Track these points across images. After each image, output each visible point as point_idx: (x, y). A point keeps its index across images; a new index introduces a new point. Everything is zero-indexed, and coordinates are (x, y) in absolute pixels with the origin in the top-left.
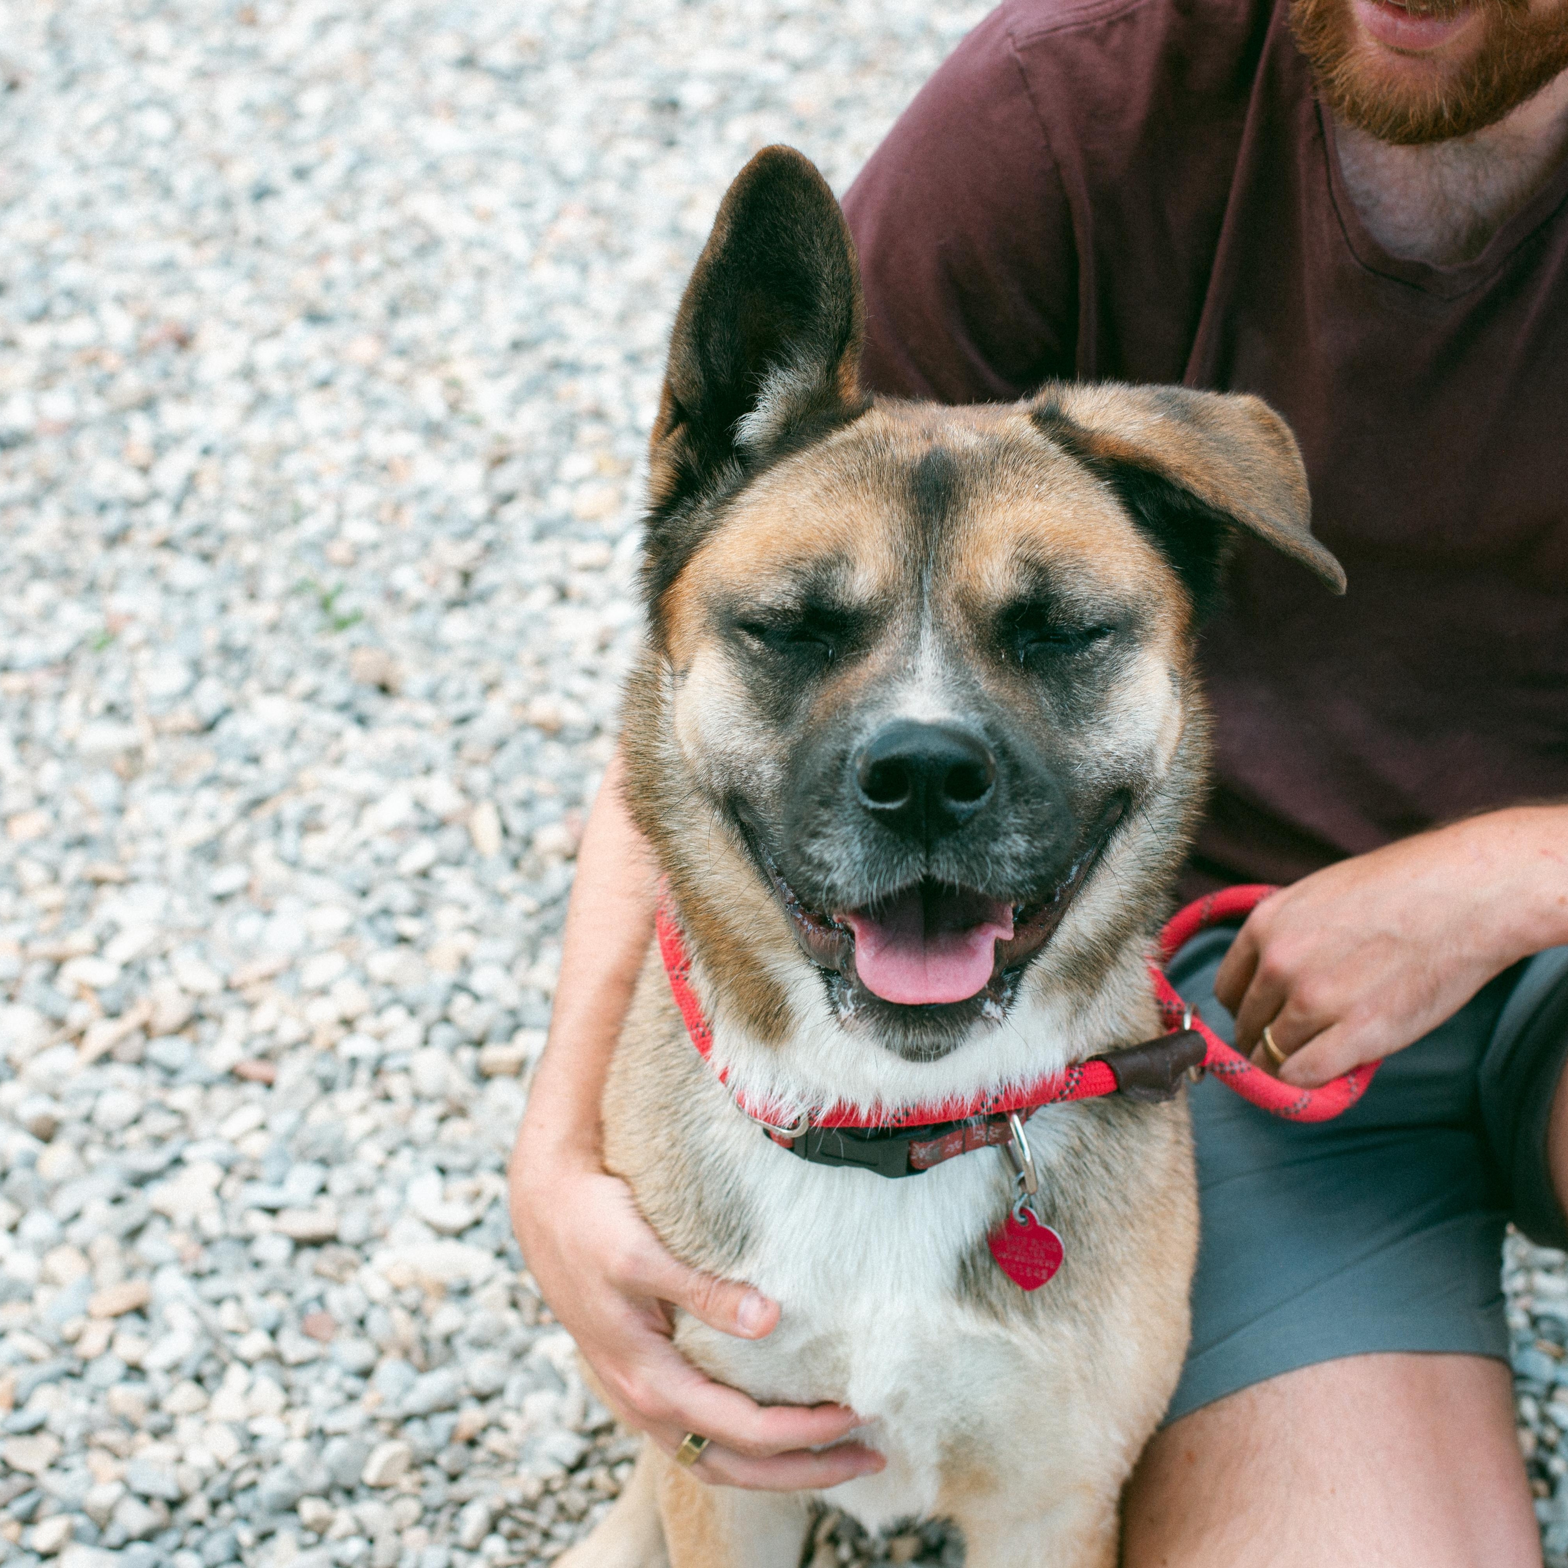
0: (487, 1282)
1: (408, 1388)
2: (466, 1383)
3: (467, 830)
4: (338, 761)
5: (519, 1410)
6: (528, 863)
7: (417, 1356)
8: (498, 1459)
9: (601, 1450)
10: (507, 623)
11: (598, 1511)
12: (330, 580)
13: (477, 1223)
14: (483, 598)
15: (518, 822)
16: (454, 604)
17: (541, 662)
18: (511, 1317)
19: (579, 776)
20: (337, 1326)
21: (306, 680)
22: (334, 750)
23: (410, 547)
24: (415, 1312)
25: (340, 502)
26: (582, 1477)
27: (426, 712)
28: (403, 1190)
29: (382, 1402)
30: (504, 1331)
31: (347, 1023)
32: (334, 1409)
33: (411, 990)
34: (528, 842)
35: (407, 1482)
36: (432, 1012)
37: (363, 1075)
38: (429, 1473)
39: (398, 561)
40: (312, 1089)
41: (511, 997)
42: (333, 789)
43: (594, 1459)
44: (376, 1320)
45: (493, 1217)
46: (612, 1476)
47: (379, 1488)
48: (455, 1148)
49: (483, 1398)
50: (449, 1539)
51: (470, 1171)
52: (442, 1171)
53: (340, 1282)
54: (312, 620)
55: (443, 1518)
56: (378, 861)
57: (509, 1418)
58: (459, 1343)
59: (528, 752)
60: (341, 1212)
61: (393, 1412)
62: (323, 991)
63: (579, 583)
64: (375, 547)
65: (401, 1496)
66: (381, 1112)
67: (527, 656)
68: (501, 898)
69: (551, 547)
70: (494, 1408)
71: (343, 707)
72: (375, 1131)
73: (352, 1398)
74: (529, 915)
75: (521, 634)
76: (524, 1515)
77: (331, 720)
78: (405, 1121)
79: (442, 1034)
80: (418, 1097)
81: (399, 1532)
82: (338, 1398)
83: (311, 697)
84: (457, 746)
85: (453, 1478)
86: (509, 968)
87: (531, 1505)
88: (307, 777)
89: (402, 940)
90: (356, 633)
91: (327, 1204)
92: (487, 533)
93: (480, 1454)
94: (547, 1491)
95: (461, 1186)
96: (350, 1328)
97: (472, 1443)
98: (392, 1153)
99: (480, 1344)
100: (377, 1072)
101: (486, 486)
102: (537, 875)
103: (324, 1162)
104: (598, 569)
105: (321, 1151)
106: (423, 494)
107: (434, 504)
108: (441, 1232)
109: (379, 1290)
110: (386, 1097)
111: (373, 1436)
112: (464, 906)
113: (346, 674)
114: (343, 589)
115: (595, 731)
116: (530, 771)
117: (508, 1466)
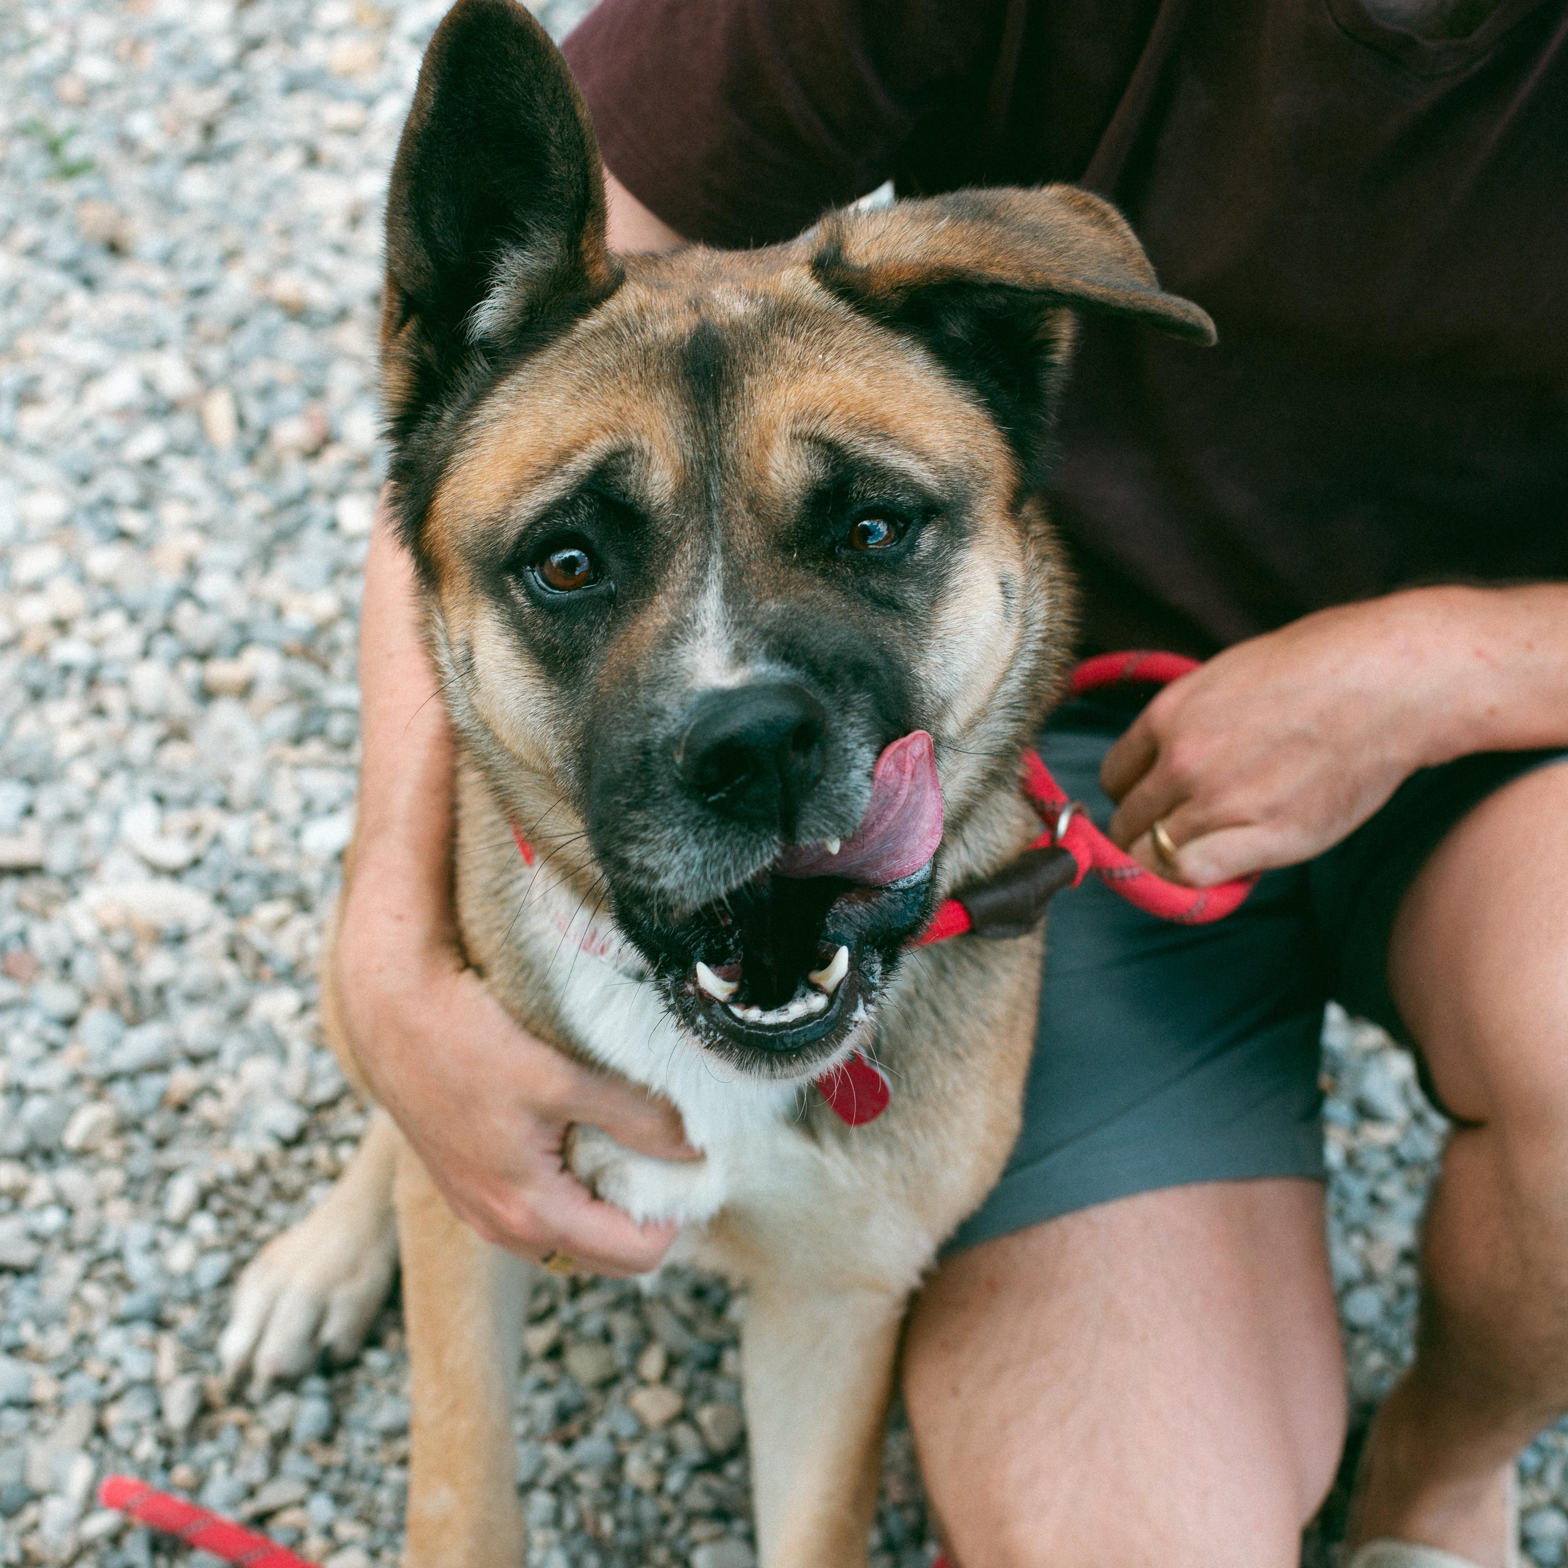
0: (205, 929)
1: (116, 1043)
2: (178, 1041)
3: (200, 417)
4: (63, 326)
5: (235, 1074)
6: (265, 459)
7: (126, 1007)
8: (209, 1129)
9: (321, 1128)
10: (252, 186)
11: (316, 1193)
12: (61, 121)
13: (196, 863)
14: (228, 153)
15: (256, 413)
16: (197, 159)
17: (287, 232)
18: (229, 970)
19: (323, 364)
20: (39, 967)
21: (28, 233)
22: (56, 314)
23: (148, 91)
24: (125, 956)
25: (73, 32)
26: (300, 1155)
27: (158, 278)
28: (116, 816)
29: (87, 1058)
30: (221, 986)
31: (62, 626)
32: (35, 1063)
33: (132, 592)
34: (265, 435)
35: (111, 1149)
36: (153, 619)
37: (76, 684)
38: (136, 1140)
39: (134, 105)
40: (19, 696)
41: (239, 608)
42: (55, 359)
43: (314, 1135)
44: (82, 965)
45: (214, 857)
46: (333, 1156)
47: (82, 1153)
48: (174, 775)
49: (195, 1060)
50: (153, 1214)
51: (190, 802)
52: (160, 800)
53: (44, 916)
54: (38, 165)
55: (149, 1191)
56: (102, 444)
57: (223, 1084)
58: (173, 996)
59: (269, 334)
60: (48, 838)
61: (97, 1069)
62: (36, 587)
63: (333, 146)
64: (109, 87)
65: (105, 1164)
66: (95, 729)
67: (272, 223)
68: (231, 496)
69: (302, 103)
70: (206, 1072)
71: (70, 266)
72: (88, 751)
73: (53, 1048)
74: (262, 518)
75: (266, 200)
76: (236, 1192)
77: (55, 280)
78: (119, 741)
79: (164, 646)
80: (135, 714)
81: (101, 1203)
82: (37, 1049)
83: (34, 252)
84: (192, 321)
85: (160, 1144)
86: (239, 574)
87: (243, 1181)
88: (27, 343)
89: (123, 535)
90: (86, 184)
91: (33, 828)
92: (233, 81)
93: (190, 1121)
94: (262, 1166)
95: (180, 819)
96: (53, 972)
97: (183, 1108)
98: (105, 775)
99: (193, 998)
100: (92, 680)
101: (234, 29)
102: (274, 472)
103: (31, 781)
104: (352, 132)
105: (31, 767)
106: (164, 31)
107: (176, 43)
108: (157, 870)
109: (86, 929)
110: (100, 712)
111: (75, 1096)
112: (192, 502)
113: (73, 229)
114: (73, 132)
115: (342, 315)
116: (270, 355)
117: (219, 1136)
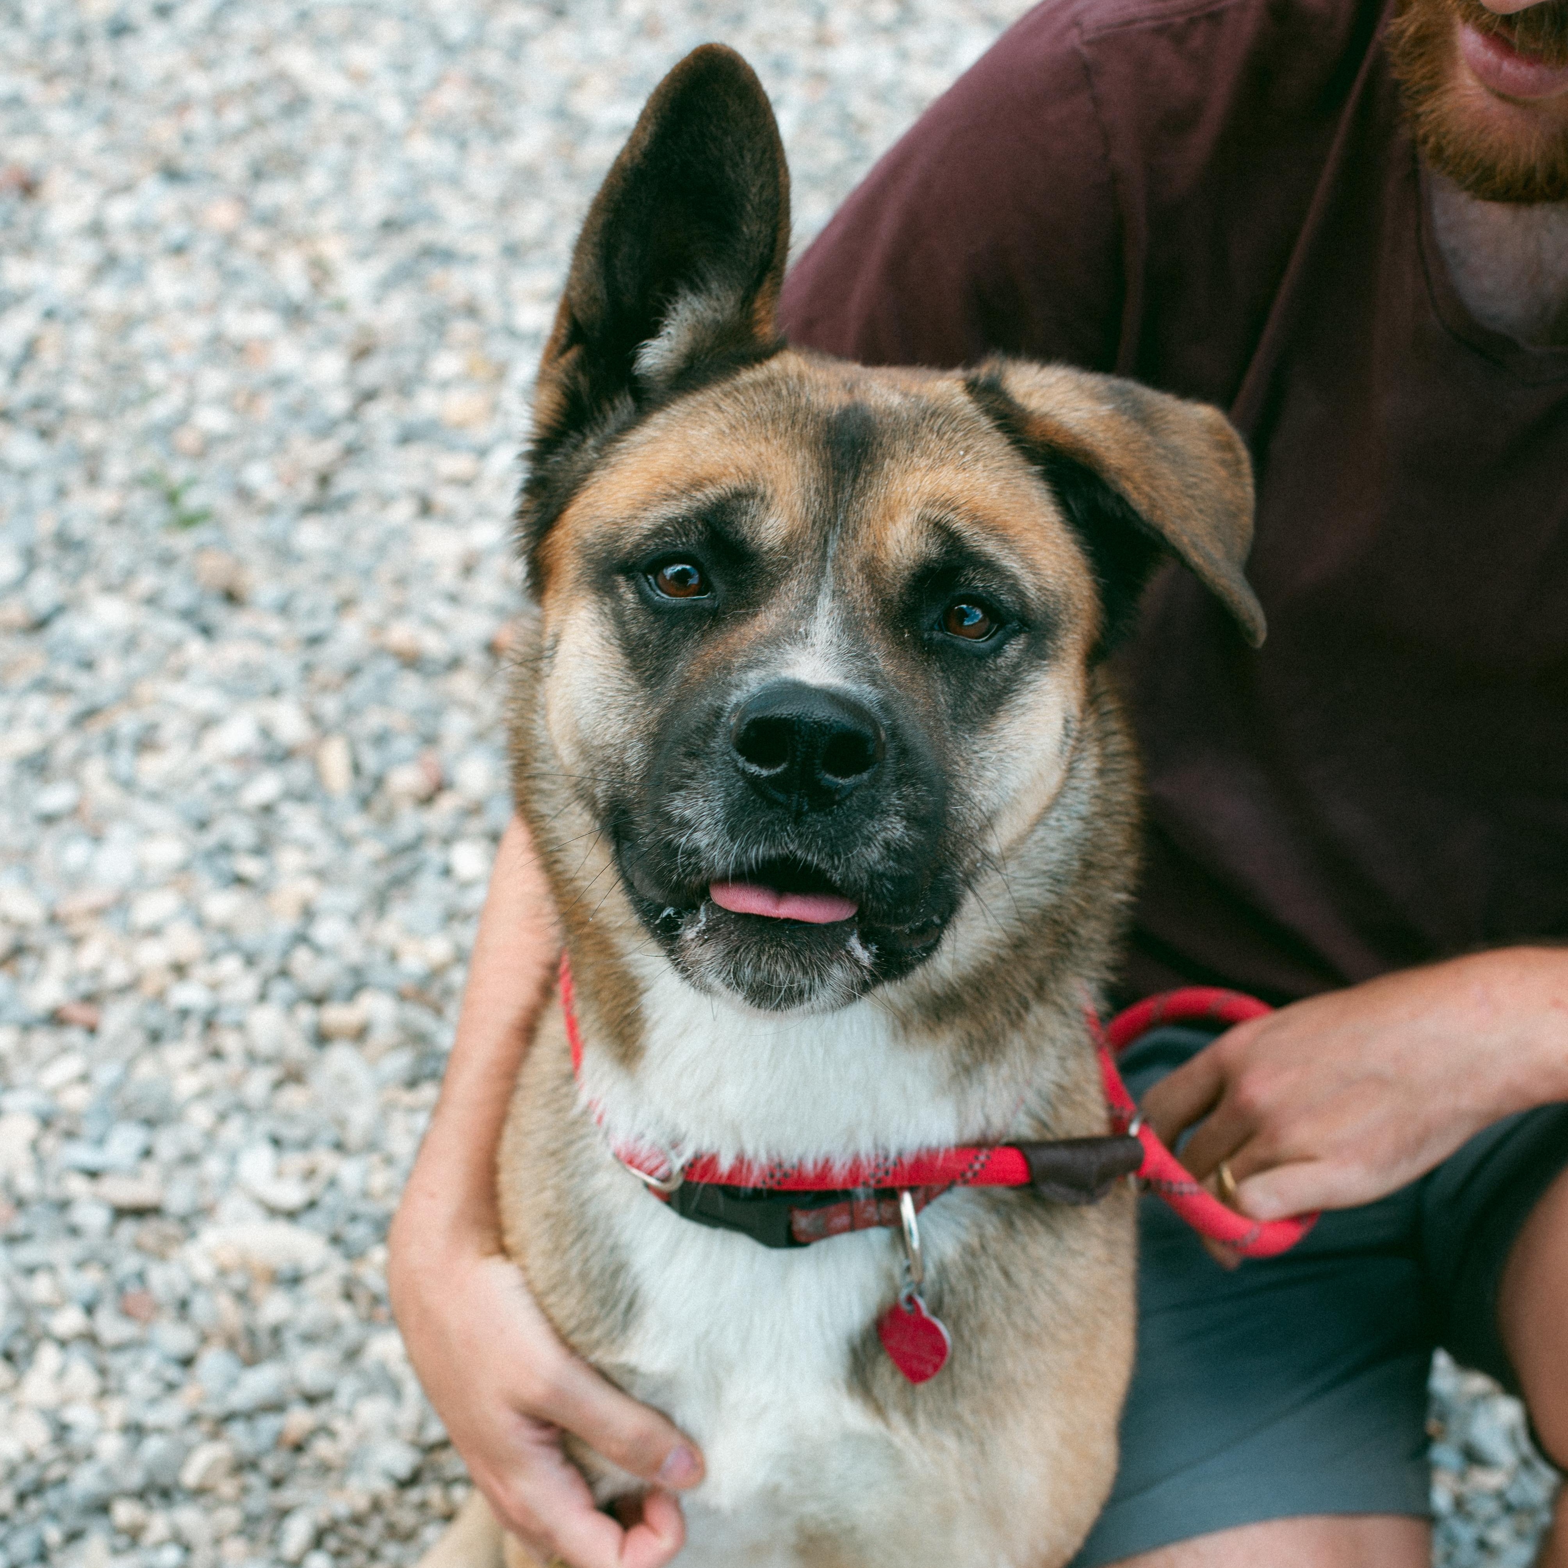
0: (321, 1270)
1: (232, 1382)
2: (293, 1380)
3: (315, 763)
4: (181, 674)
5: (349, 1414)
6: (380, 805)
7: (243, 1347)
8: (325, 1469)
9: (436, 1469)
10: (367, 536)
11: (430, 1533)
12: (179, 472)
13: (312, 1205)
14: (343, 504)
15: (371, 761)
16: (311, 509)
17: (401, 581)
18: (344, 1312)
19: (436, 711)
20: (157, 1308)
21: (147, 582)
22: (174, 661)
23: (265, 442)
24: (242, 1297)
25: (191, 382)
26: (414, 1495)
27: (274, 627)
28: (233, 1158)
29: (204, 1398)
30: (336, 1328)
31: (180, 970)
32: (153, 1402)
33: (249, 937)
34: (379, 782)
35: (227, 1488)
36: (270, 964)
37: (194, 1028)
38: (254, 1480)
39: (250, 456)
40: (138, 1039)
41: (354, 953)
42: (175, 706)
43: (428, 1475)
44: (200, 1306)
45: (329, 1200)
46: (446, 1497)
47: (199, 1492)
48: (289, 1118)
49: (311, 1400)
50: (269, 1553)
51: (305, 1145)
52: (276, 1142)
53: (161, 1256)
54: (157, 515)
55: (265, 1530)
56: (220, 790)
57: (339, 1424)
58: (289, 1337)
59: (383, 683)
60: (167, 1179)
61: (213, 1409)
62: (154, 932)
63: (446, 497)
64: (225, 439)
65: (222, 1502)
66: (212, 1072)
67: (386, 572)
68: (346, 842)
69: (416, 454)
70: (322, 1412)
71: (188, 615)
72: (205, 1094)
73: (171, 1387)
74: (377, 864)
75: (381, 549)
76: (351, 1531)
77: (173, 628)
78: (236, 1084)
79: (281, 990)
80: (253, 1058)
81: (217, 1541)
82: (155, 1389)
83: (152, 601)
84: (308, 669)
85: (277, 1483)
86: (354, 919)
87: (358, 1520)
88: (147, 690)
89: (240, 881)
90: (203, 534)
91: (151, 1170)
92: (348, 433)
93: (305, 1461)
94: (377, 1506)
95: (296, 1161)
96: (171, 1312)
97: (299, 1448)
98: (222, 1117)
99: (310, 1339)
100: (209, 1024)
101: (349, 381)
102: (388, 819)
103: (150, 1123)
104: (466, 483)
105: (149, 1109)
106: (279, 382)
107: (292, 395)
108: (274, 1212)
109: (204, 1270)
110: (217, 1055)
111: (193, 1435)
112: (307, 847)
113: (192, 578)
114: (191, 483)
115: (455, 664)
116: (383, 702)
117: (334, 1476)
